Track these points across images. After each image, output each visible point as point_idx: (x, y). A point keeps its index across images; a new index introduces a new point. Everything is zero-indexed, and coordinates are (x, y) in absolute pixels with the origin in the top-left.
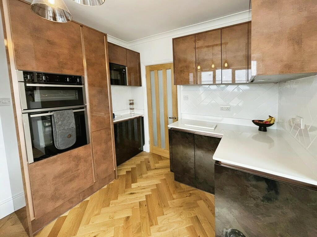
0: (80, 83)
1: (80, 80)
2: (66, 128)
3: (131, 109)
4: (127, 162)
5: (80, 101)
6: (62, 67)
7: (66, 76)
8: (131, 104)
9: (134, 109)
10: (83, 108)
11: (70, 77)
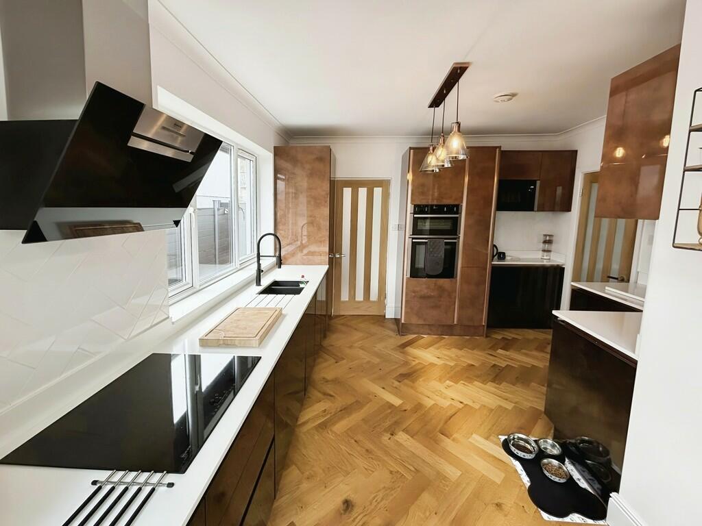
0: (457, 213)
1: (458, 209)
2: (435, 255)
3: (544, 251)
4: (512, 330)
5: (454, 231)
6: (442, 198)
7: (444, 206)
8: (545, 242)
9: (552, 253)
10: (455, 239)
11: (447, 206)
